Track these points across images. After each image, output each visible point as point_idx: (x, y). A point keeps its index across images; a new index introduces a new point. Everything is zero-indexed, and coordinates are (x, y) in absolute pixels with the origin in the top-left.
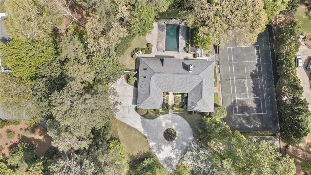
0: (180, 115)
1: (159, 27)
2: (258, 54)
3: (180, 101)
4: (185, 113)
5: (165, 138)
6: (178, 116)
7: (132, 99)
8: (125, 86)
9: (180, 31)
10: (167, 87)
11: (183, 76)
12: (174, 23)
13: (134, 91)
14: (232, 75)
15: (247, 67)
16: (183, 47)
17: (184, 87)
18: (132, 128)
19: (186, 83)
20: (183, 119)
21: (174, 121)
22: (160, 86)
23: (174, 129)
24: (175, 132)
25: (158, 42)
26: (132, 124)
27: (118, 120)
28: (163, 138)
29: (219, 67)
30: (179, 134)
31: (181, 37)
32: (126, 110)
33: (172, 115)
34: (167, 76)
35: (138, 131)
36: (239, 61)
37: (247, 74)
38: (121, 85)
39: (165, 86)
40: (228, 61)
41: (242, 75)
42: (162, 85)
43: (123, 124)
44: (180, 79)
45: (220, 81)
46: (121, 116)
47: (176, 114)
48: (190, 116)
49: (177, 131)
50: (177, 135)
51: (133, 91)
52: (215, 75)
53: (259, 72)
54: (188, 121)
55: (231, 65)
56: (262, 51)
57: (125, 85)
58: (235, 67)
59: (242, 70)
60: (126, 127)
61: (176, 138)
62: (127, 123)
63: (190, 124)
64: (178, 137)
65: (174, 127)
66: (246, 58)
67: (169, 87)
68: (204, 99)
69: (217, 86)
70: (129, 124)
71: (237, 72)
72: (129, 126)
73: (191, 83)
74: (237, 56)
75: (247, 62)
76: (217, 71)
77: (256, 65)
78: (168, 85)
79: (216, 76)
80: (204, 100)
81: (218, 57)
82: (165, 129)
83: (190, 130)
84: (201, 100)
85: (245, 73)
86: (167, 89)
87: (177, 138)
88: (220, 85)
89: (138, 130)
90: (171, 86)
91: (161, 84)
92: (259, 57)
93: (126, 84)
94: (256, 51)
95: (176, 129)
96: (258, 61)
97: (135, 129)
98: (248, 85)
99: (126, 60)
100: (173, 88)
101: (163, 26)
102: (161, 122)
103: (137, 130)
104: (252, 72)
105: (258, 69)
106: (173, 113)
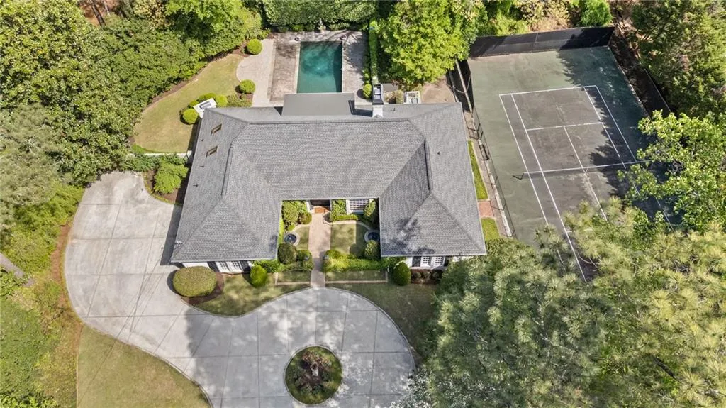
0: (356, 289)
1: (278, 49)
2: (599, 104)
3: (355, 242)
4: (375, 282)
5: (292, 394)
6: (347, 295)
7: (163, 246)
8: (142, 206)
9: (344, 55)
10: (295, 178)
11: (352, 130)
12: (325, 38)
13: (173, 217)
14: (532, 165)
15: (574, 140)
16: (357, 91)
17: (362, 172)
18: (146, 355)
19: (364, 156)
20: (369, 306)
21: (328, 314)
22: (268, 177)
23: (332, 348)
24: (337, 361)
25: (274, 82)
26: (149, 339)
27: (88, 329)
28: (284, 392)
29: (480, 144)
30: (353, 369)
31: (346, 67)
32: (133, 287)
33: (322, 291)
34: (292, 133)
35: (171, 368)
36: (544, 126)
37: (582, 157)
38: (127, 202)
39: (289, 173)
40: (509, 126)
41: (567, 161)
42: (276, 171)
43: (109, 343)
44: (344, 139)
45: (493, 181)
46: (104, 312)
47: (339, 287)
48: (398, 292)
49: (344, 358)
50: (345, 374)
51: (170, 220)
52: (475, 166)
53: (620, 150)
54: (388, 311)
55: (521, 137)
56: (610, 99)
57: (141, 202)
58: (536, 142)
59: (560, 147)
60: (118, 354)
61: (342, 389)
62: (125, 335)
63: (398, 321)
64: (348, 383)
65: (329, 341)
66: (565, 116)
67: (304, 175)
68: (438, 197)
69: (487, 197)
70: (137, 341)
71: (546, 154)
72: (130, 350)
73: (387, 156)
74: (535, 115)
75: (571, 128)
76: (478, 155)
77: (604, 133)
78: (300, 170)
79: (478, 168)
80: (438, 203)
81: (473, 119)
82: (293, 354)
83: (399, 347)
84: (429, 201)
85: (573, 156)
86: (299, 184)
87: (347, 388)
88: (497, 193)
89: (173, 362)
90: (310, 171)
91: (271, 167)
92: (606, 112)
93: (146, 200)
94: (591, 100)
95: (340, 346)
96: (607, 121)
97: (156, 359)
98: (595, 188)
99: (162, 129)
100: (321, 180)
101: (292, 47)
102: (273, 327)
103: (165, 364)
104: (596, 151)
105: (615, 144)
106: (327, 285)
